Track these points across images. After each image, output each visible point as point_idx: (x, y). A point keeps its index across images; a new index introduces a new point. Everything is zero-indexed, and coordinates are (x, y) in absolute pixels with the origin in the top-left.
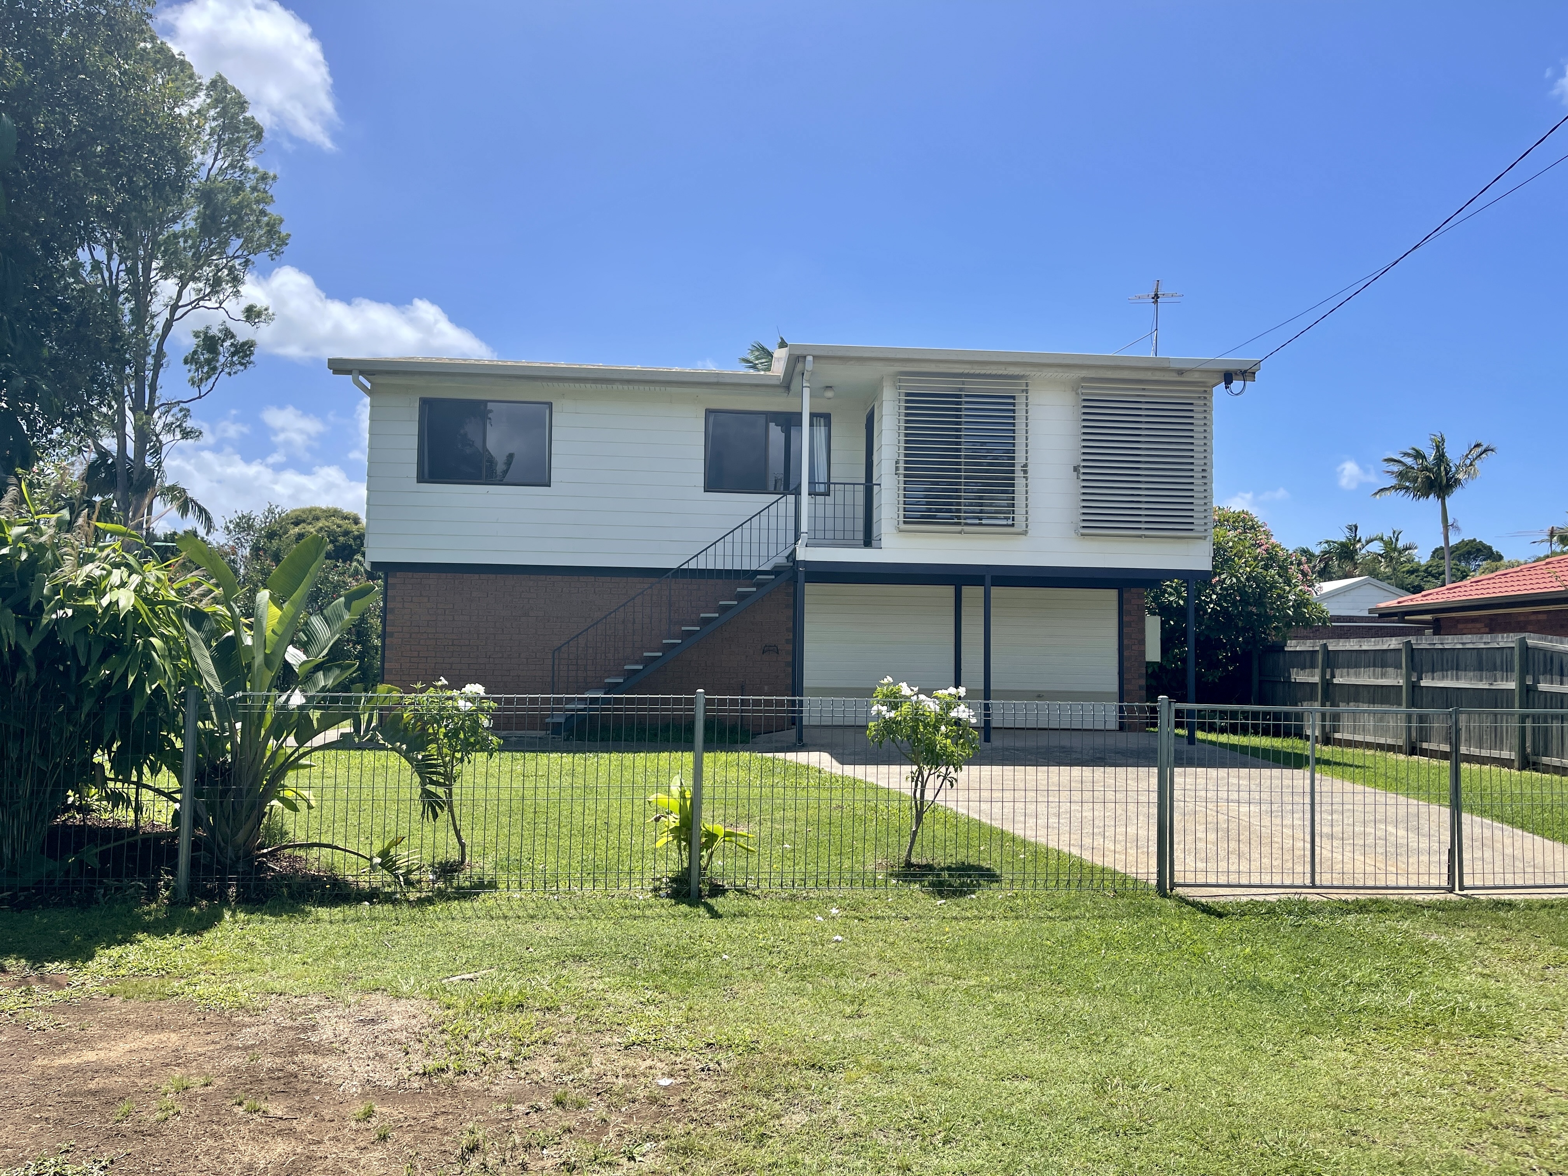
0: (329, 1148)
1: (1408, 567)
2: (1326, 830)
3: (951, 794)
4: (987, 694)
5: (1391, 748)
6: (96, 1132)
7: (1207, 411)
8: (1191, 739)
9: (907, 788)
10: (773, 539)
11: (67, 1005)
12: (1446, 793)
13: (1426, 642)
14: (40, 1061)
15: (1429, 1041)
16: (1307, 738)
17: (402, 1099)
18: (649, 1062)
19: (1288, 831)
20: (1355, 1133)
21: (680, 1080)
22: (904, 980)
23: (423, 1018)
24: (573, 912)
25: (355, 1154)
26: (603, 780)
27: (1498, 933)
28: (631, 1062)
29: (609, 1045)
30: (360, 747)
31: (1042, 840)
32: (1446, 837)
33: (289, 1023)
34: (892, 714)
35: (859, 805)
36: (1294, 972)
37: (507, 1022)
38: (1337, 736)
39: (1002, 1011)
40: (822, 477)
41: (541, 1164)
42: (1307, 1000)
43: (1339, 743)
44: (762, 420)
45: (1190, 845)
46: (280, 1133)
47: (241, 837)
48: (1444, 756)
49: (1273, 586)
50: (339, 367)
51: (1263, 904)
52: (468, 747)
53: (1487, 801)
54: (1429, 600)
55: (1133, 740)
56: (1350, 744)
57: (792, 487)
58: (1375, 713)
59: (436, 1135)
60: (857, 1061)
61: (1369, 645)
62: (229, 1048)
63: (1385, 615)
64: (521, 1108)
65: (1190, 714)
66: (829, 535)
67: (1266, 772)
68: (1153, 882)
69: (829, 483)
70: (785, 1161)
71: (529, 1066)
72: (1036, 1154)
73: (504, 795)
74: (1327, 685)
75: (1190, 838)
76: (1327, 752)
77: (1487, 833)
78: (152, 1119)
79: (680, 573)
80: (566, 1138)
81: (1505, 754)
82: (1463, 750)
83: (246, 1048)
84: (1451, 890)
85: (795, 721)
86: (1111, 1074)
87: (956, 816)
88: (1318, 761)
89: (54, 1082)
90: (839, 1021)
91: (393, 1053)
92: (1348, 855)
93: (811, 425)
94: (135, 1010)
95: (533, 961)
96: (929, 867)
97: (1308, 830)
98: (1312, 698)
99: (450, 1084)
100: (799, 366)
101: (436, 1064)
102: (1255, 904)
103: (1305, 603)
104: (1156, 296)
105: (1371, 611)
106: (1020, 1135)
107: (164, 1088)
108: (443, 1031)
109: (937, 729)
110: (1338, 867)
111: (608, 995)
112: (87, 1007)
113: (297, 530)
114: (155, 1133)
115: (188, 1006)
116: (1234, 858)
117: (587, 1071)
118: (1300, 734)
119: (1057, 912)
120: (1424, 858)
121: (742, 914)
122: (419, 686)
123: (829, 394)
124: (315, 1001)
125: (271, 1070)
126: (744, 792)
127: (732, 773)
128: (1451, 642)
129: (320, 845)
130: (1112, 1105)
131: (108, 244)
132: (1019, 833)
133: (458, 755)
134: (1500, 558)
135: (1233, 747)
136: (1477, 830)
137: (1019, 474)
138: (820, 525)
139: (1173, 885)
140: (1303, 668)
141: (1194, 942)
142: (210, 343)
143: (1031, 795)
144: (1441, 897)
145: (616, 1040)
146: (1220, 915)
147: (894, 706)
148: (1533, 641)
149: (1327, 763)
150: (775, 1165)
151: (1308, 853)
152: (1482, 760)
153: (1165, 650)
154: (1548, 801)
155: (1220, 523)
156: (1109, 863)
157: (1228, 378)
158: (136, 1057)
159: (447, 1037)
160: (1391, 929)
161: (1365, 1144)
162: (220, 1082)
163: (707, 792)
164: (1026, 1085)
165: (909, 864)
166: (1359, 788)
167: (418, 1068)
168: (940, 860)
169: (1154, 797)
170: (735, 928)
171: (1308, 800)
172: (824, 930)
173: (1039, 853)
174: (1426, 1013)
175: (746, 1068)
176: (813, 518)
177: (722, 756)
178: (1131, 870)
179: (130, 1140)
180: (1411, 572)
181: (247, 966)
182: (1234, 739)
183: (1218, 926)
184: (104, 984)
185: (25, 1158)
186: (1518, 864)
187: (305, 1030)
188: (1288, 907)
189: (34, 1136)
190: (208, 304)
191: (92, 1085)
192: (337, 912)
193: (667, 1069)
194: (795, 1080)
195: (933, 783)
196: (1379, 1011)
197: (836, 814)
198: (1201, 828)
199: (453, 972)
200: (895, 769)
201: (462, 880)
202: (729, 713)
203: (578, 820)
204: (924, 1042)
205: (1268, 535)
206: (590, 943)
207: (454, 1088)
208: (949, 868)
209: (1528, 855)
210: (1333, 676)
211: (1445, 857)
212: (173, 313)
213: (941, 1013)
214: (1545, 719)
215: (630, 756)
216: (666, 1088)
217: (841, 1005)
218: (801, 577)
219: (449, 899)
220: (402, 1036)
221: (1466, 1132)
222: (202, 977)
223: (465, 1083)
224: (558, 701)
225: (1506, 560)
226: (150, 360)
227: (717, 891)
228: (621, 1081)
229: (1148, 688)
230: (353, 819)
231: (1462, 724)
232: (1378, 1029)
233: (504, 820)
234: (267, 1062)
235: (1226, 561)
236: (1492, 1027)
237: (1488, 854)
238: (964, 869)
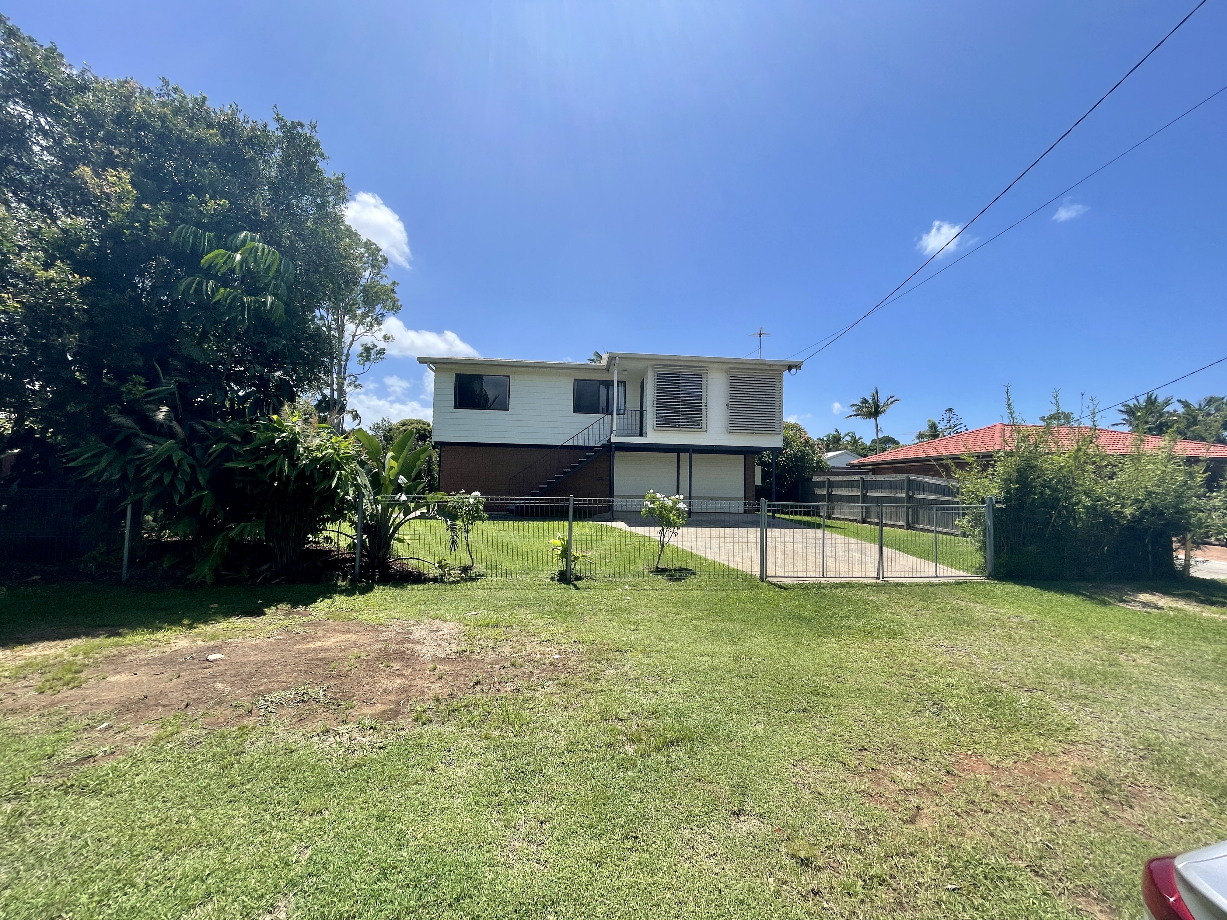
0: (418, 682)
1: (862, 447)
2: (829, 554)
3: (676, 539)
4: (690, 498)
5: (855, 521)
6: (321, 675)
7: (781, 382)
8: (774, 517)
9: (657, 537)
10: (601, 433)
11: (309, 623)
12: (877, 539)
13: (869, 477)
14: (297, 647)
15: (870, 640)
16: (822, 517)
17: (448, 662)
18: (550, 649)
19: (813, 555)
20: (839, 677)
21: (563, 656)
22: (655, 615)
23: (456, 630)
24: (518, 587)
25: (429, 685)
26: (531, 532)
27: (897, 596)
28: (542, 649)
29: (533, 641)
30: (430, 518)
31: (712, 558)
32: (877, 557)
33: (401, 631)
34: (652, 506)
35: (637, 543)
36: (815, 612)
37: (491, 632)
38: (833, 516)
39: (696, 628)
40: (622, 407)
41: (505, 689)
42: (820, 623)
43: (834, 519)
44: (597, 383)
45: (773, 560)
46: (398, 675)
47: (381, 554)
48: (876, 524)
49: (808, 454)
50: (422, 360)
51: (803, 584)
52: (475, 519)
53: (893, 543)
54: (870, 460)
55: (750, 517)
56: (838, 519)
57: (610, 411)
58: (849, 506)
59: (462, 678)
60: (636, 649)
61: (846, 478)
62: (377, 641)
63: (853, 466)
64: (497, 667)
65: (774, 506)
66: (625, 431)
67: (805, 530)
68: (758, 575)
69: (625, 410)
70: (606, 689)
71: (500, 650)
72: (710, 686)
73: (490, 538)
74: (830, 495)
75: (773, 558)
76: (829, 522)
77: (893, 555)
78: (345, 670)
79: (562, 447)
80: (516, 679)
81: (901, 523)
82: (884, 522)
83: (384, 641)
84: (879, 579)
85: (610, 509)
86: (740, 654)
87: (677, 548)
88: (826, 526)
89: (304, 655)
90: (628, 632)
91: (444, 644)
92: (838, 564)
93: (618, 386)
94: (338, 625)
95: (502, 607)
96: (666, 569)
97: (822, 554)
98: (823, 500)
99: (468, 657)
100: (613, 361)
101: (462, 648)
102: (799, 584)
103: (821, 461)
104: (760, 334)
105: (847, 465)
106: (703, 679)
107: (350, 657)
108: (464, 635)
109: (670, 512)
110: (833, 569)
111: (533, 621)
112: (317, 624)
113: (404, 428)
114: (346, 676)
115: (359, 624)
116: (791, 566)
117: (524, 652)
118: (819, 515)
119: (719, 588)
120: (868, 566)
121: (588, 588)
122: (453, 493)
123: (625, 373)
124: (412, 622)
125: (394, 650)
126: (589, 538)
127: (585, 530)
128: (879, 477)
129: (413, 558)
130: (741, 666)
131: (328, 309)
132: (703, 555)
133: (470, 522)
134: (898, 443)
135: (791, 520)
136: (889, 554)
137: (704, 407)
138: (621, 427)
139: (766, 577)
140: (820, 488)
141: (775, 600)
142: (367, 350)
143: (708, 539)
144: (875, 581)
145: (536, 639)
146: (785, 589)
147: (652, 502)
148: (912, 477)
149: (829, 527)
150: (602, 690)
151: (821, 564)
152: (891, 526)
153: (763, 480)
154: (918, 543)
155: (786, 428)
156: (740, 568)
157: (790, 368)
158: (338, 644)
159: (466, 638)
160: (854, 594)
161: (844, 682)
162: (373, 655)
163: (574, 537)
164: (706, 658)
165: (657, 568)
166: (842, 537)
167: (455, 650)
168: (671, 567)
169: (759, 540)
170: (585, 594)
171: (821, 542)
172: (622, 595)
173: (711, 564)
174: (869, 628)
175: (591, 651)
176: (618, 424)
177: (580, 523)
178: (749, 571)
179: (336, 679)
180: (863, 449)
181: (384, 607)
182: (792, 517)
183: (784, 593)
184: (325, 614)
185: (291, 687)
186: (906, 568)
187: (408, 634)
188: (813, 585)
189: (295, 677)
190: (368, 334)
191: (320, 656)
192: (421, 587)
193: (557, 651)
194: (611, 656)
195: (668, 534)
196: (850, 627)
197: (627, 547)
198: (778, 553)
199: (469, 611)
200: (652, 529)
201: (472, 573)
202: (582, 504)
203: (520, 548)
204: (664, 641)
205: (806, 433)
206: (526, 599)
207: (470, 658)
208: (675, 570)
209: (910, 565)
210: (832, 491)
211: (876, 565)
212: (353, 338)
213: (671, 629)
214: (917, 508)
215: (542, 523)
216: (557, 659)
217: (629, 625)
218: (613, 449)
219: (466, 581)
220: (448, 637)
221: (885, 677)
222: (366, 611)
223: (474, 657)
224: (512, 499)
225: (901, 444)
226: (344, 358)
227: (579, 578)
228: (538, 656)
229: (756, 496)
230: (427, 548)
231: (884, 511)
232: (849, 635)
233: (490, 549)
234: (393, 647)
235: (789, 444)
236: (895, 634)
237: (894, 564)
238: (681, 570)
